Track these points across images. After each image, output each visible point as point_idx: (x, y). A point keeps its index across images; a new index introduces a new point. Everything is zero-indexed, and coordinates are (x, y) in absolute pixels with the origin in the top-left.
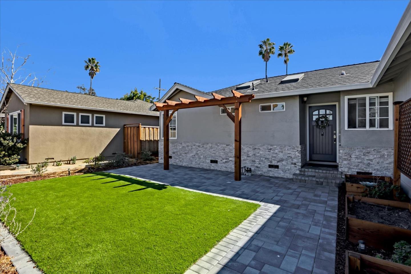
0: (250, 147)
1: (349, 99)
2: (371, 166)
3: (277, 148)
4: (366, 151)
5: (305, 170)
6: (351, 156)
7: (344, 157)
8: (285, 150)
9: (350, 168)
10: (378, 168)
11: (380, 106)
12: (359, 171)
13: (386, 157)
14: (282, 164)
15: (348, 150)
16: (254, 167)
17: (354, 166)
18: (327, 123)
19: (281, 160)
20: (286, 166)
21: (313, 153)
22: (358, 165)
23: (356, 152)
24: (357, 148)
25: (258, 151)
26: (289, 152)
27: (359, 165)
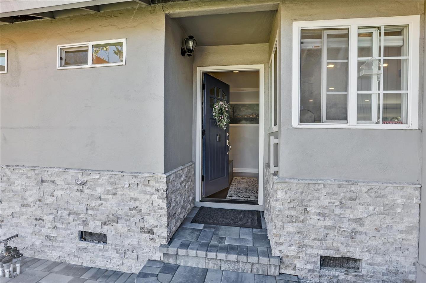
0: (29, 175)
1: (306, 35)
2: (359, 237)
3: (100, 181)
4: (348, 195)
5: (177, 251)
6: (307, 210)
7: (288, 213)
8: (122, 188)
9: (304, 246)
10: (376, 246)
11: (384, 56)
12: (328, 254)
13: (399, 210)
14: (116, 229)
15: (300, 191)
16: (42, 237)
17: (315, 239)
19: (113, 218)
20: (127, 237)
22: (325, 236)
23: (322, 198)
24: (324, 185)
25: (52, 187)
26: (132, 195)
27: (328, 238)
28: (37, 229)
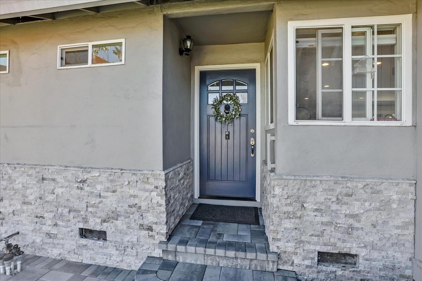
0: (30, 173)
1: (301, 34)
2: (355, 233)
3: (100, 179)
4: (345, 191)
5: (176, 248)
6: (303, 206)
7: (285, 209)
8: (122, 186)
9: (302, 242)
10: (373, 242)
11: (378, 54)
12: (324, 249)
13: (394, 206)
14: (116, 226)
15: (297, 187)
16: (42, 235)
17: (312, 235)
18: (237, 110)
19: (112, 215)
20: (126, 234)
21: (209, 179)
23: (319, 194)
24: (321, 181)
26: (132, 192)
27: (325, 234)
28: (38, 226)
